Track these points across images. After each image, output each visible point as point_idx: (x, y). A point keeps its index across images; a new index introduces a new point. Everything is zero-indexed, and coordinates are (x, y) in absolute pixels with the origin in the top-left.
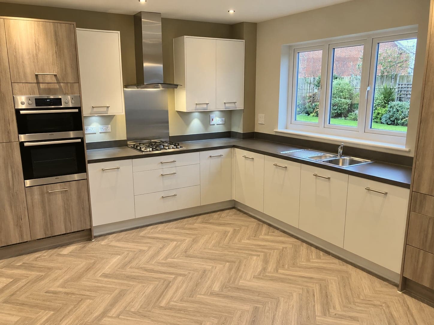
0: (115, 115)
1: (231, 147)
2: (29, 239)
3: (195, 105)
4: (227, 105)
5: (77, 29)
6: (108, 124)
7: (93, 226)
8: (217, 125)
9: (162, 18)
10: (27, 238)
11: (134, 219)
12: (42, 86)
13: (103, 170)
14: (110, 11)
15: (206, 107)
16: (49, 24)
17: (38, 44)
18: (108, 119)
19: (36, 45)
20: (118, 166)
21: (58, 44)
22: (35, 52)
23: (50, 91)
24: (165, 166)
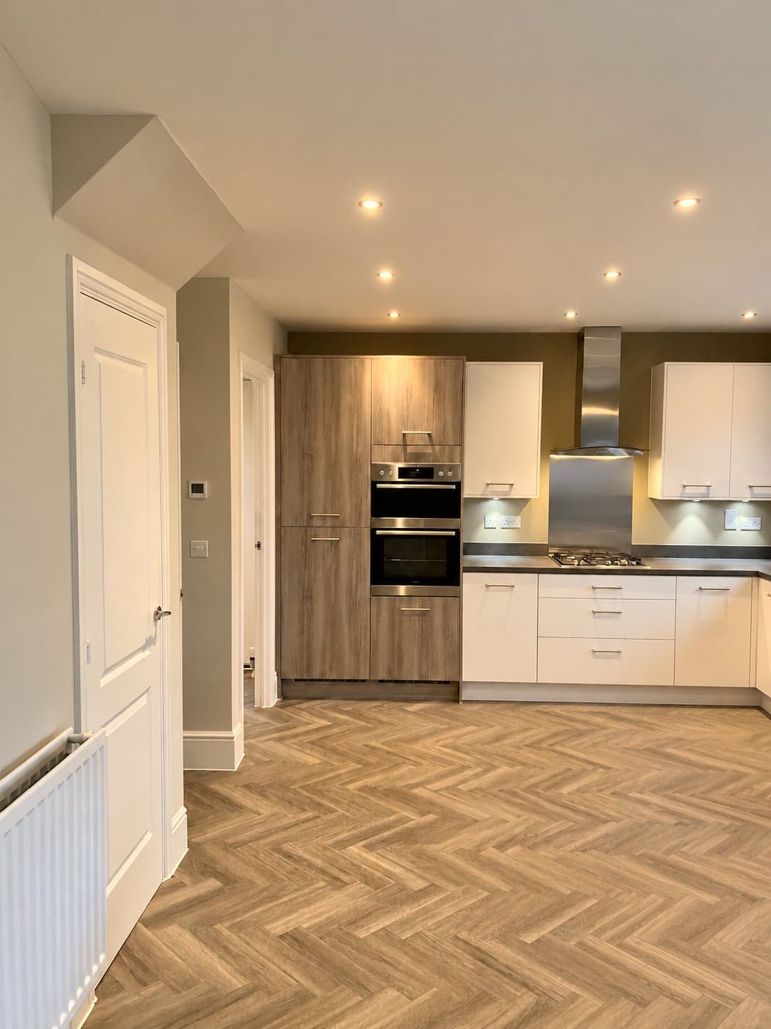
0: (530, 499)
1: (752, 576)
2: (367, 678)
3: (681, 488)
4: (756, 490)
5: (467, 363)
6: (517, 514)
7: (463, 680)
8: (742, 530)
9: (622, 333)
10: (364, 675)
11: (534, 683)
12: (410, 449)
13: (488, 586)
14: (533, 331)
15: (705, 492)
16: (429, 361)
17: (411, 391)
18: (518, 504)
19: (408, 392)
20: (512, 583)
21: (437, 388)
22: (405, 403)
23: (417, 456)
24: (599, 594)
